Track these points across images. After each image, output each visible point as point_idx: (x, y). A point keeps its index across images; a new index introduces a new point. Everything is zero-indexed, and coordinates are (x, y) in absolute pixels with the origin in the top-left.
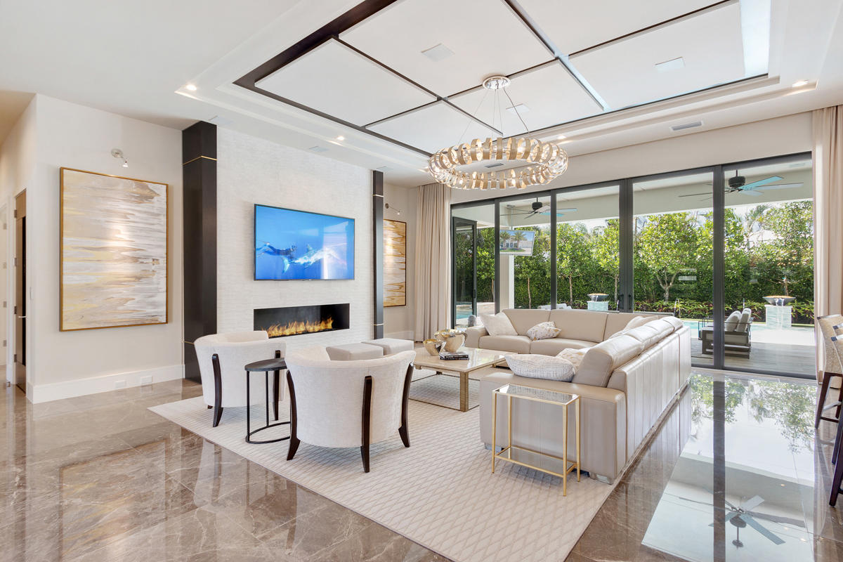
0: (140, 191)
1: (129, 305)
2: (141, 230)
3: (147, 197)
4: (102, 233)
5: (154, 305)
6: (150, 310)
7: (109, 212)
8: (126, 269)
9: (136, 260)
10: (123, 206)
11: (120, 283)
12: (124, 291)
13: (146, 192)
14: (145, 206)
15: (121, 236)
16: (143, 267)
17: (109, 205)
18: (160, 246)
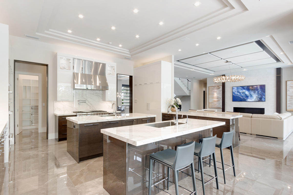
0: (218, 88)
1: (217, 105)
2: (218, 93)
3: (219, 89)
4: (213, 95)
5: (220, 105)
6: (220, 106)
7: (214, 92)
8: (216, 100)
9: (217, 98)
10: (216, 90)
11: (215, 102)
12: (216, 103)
13: (219, 88)
14: (219, 90)
15: (216, 95)
16: (218, 99)
17: (214, 90)
18: (221, 96)
